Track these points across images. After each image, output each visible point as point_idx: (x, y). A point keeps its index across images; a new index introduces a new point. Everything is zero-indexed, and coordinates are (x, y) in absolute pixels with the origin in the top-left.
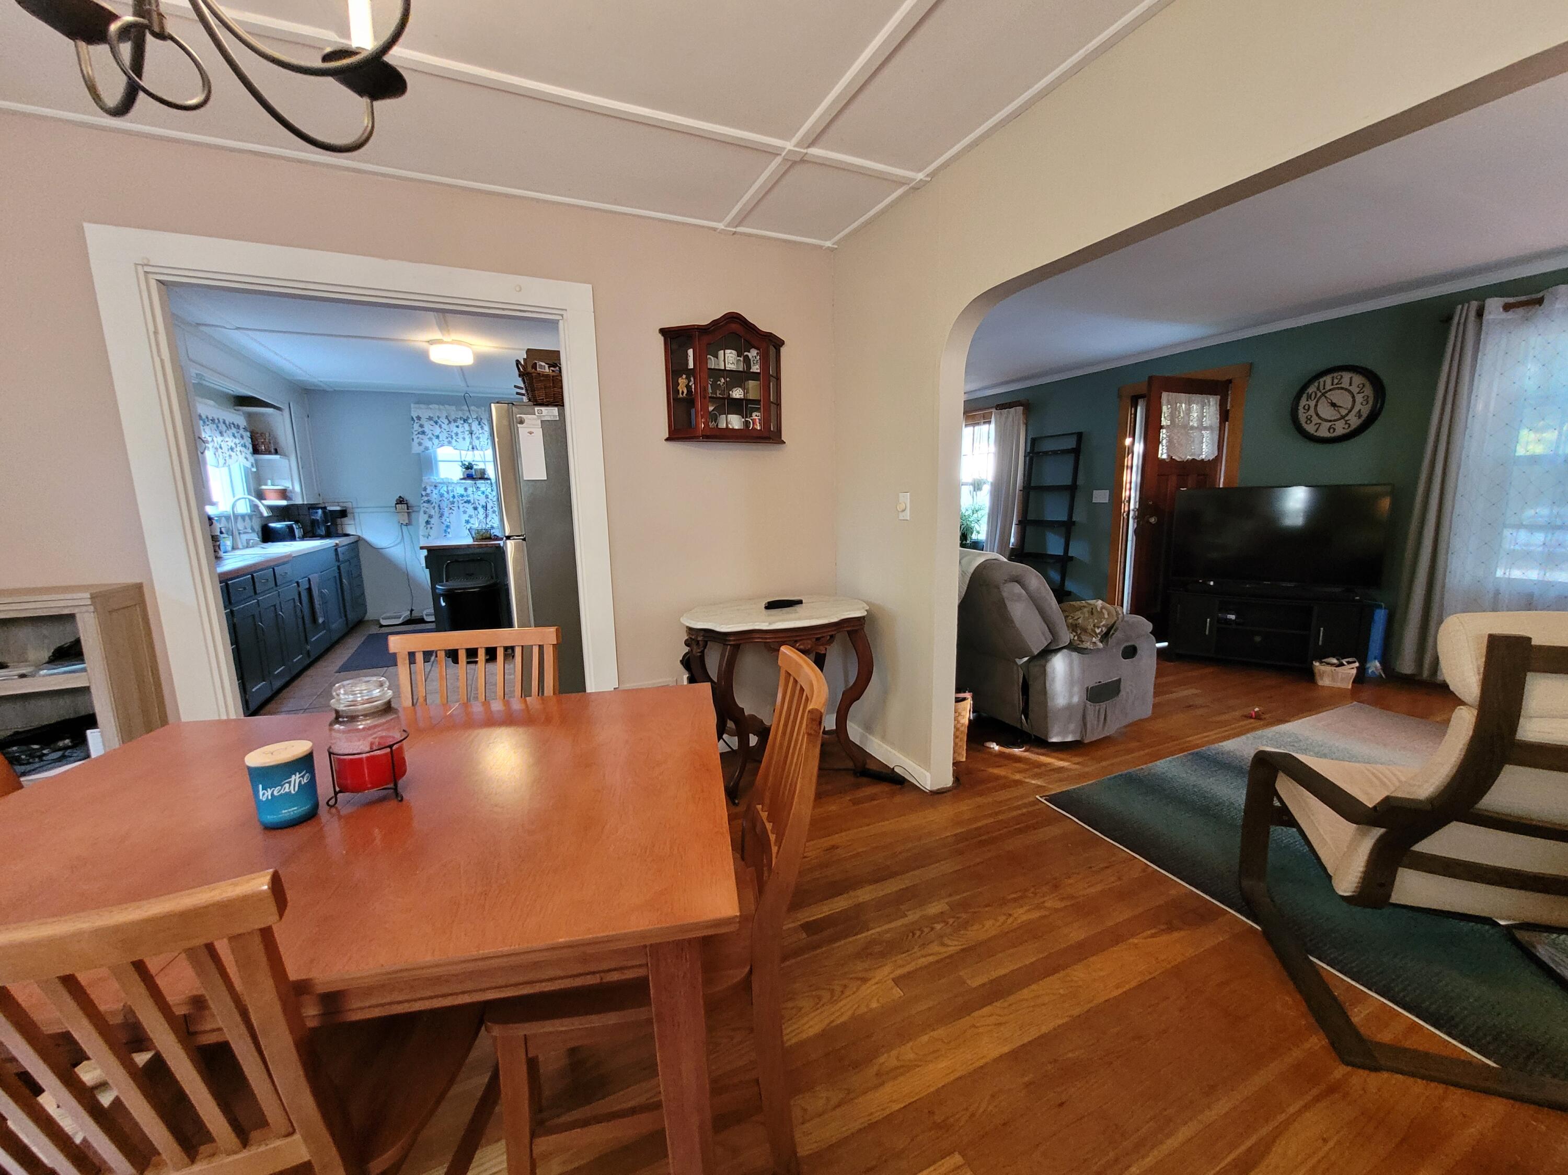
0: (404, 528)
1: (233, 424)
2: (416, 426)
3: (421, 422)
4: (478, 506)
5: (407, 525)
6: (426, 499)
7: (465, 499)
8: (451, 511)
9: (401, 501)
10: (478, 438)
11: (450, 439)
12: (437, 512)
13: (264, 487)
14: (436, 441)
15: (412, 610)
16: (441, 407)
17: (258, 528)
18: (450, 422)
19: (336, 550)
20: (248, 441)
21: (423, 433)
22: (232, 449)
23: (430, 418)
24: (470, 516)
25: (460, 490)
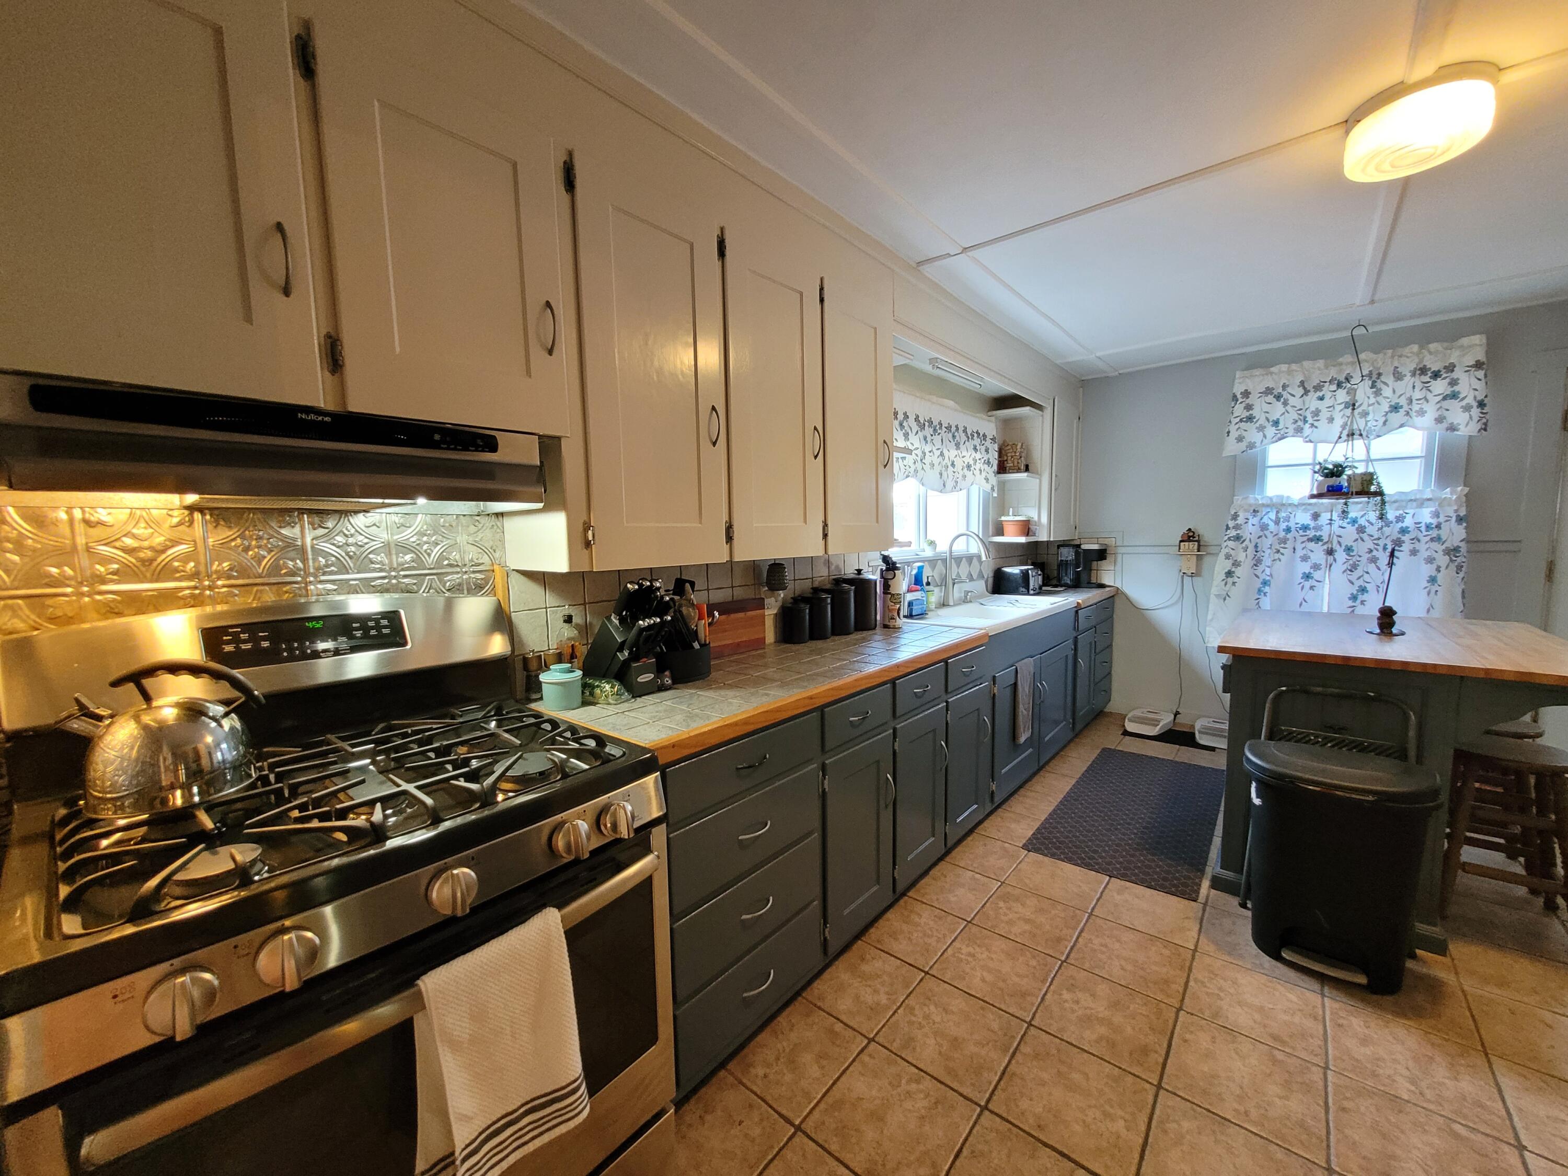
0: (1187, 580)
1: (978, 433)
2: (1239, 410)
3: (1248, 401)
4: (1335, 546)
5: (1192, 575)
6: (1233, 533)
7: (1311, 533)
8: (1277, 556)
9: (1190, 536)
10: (1365, 414)
11: (1300, 423)
12: (1251, 556)
13: (1003, 518)
14: (1271, 431)
15: (1177, 714)
16: (1294, 366)
17: (988, 573)
18: (1306, 392)
19: (1077, 612)
20: (994, 456)
21: (1250, 419)
22: (969, 467)
23: (1268, 391)
24: (1316, 567)
25: (1304, 518)
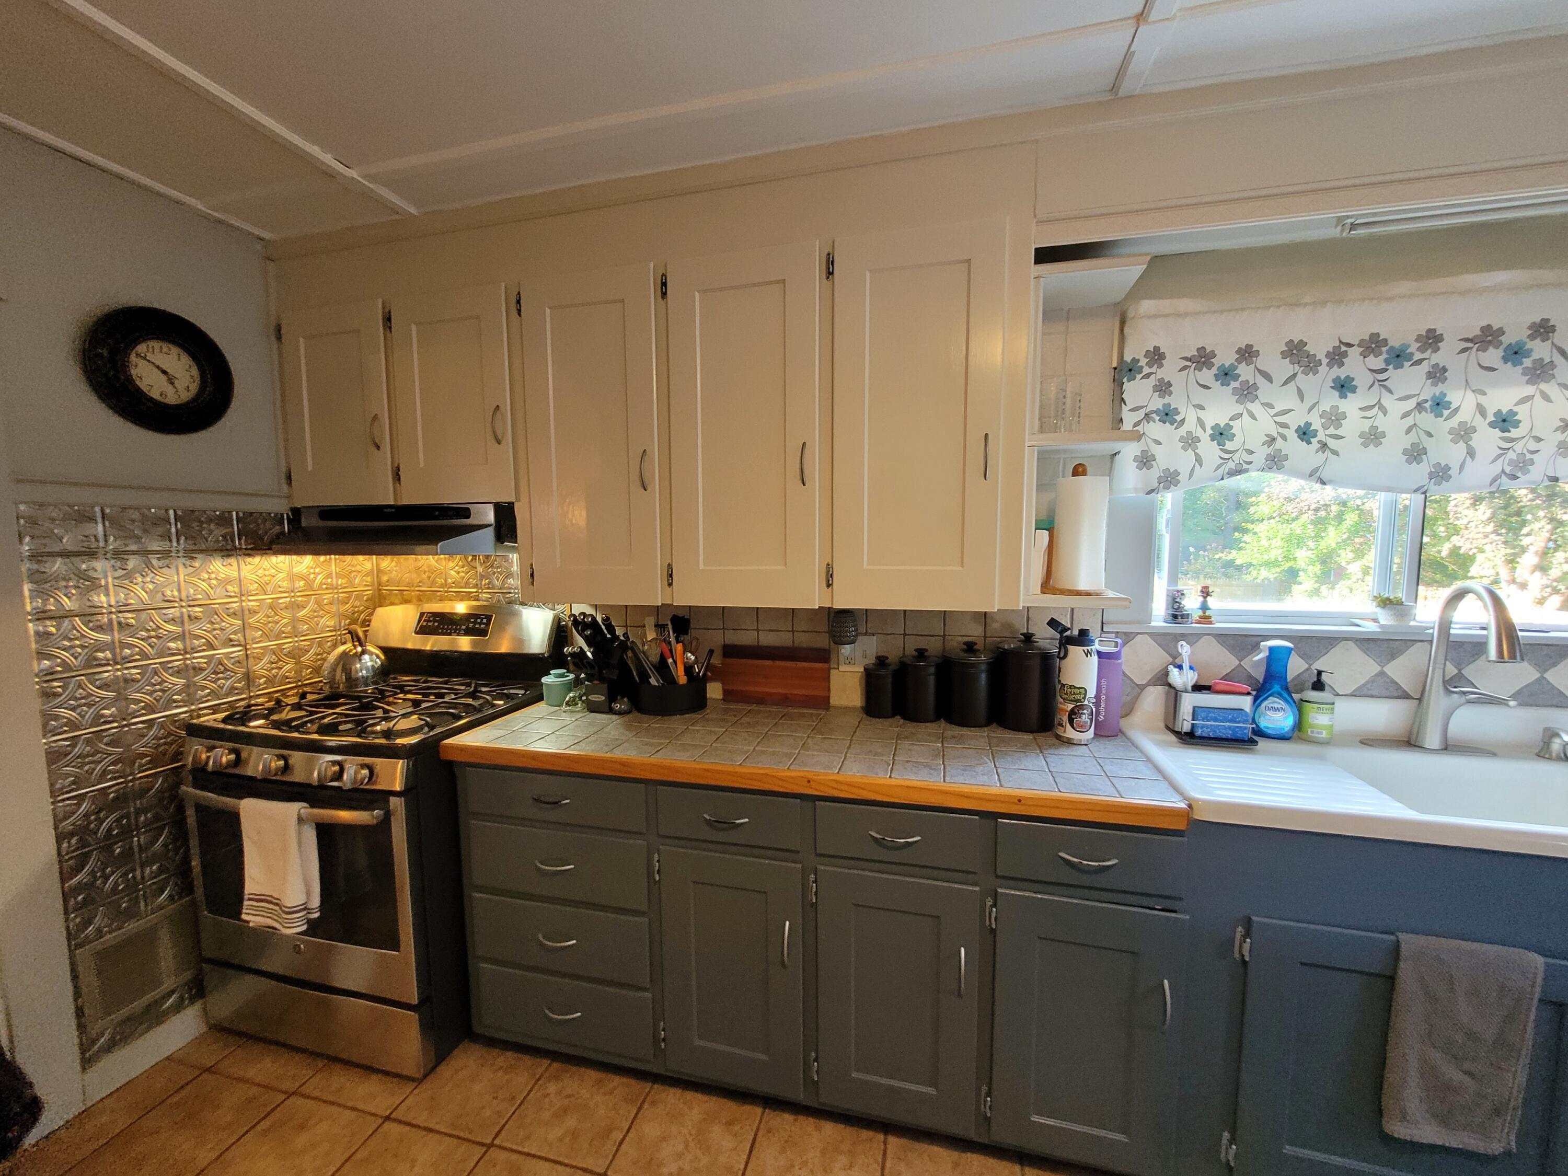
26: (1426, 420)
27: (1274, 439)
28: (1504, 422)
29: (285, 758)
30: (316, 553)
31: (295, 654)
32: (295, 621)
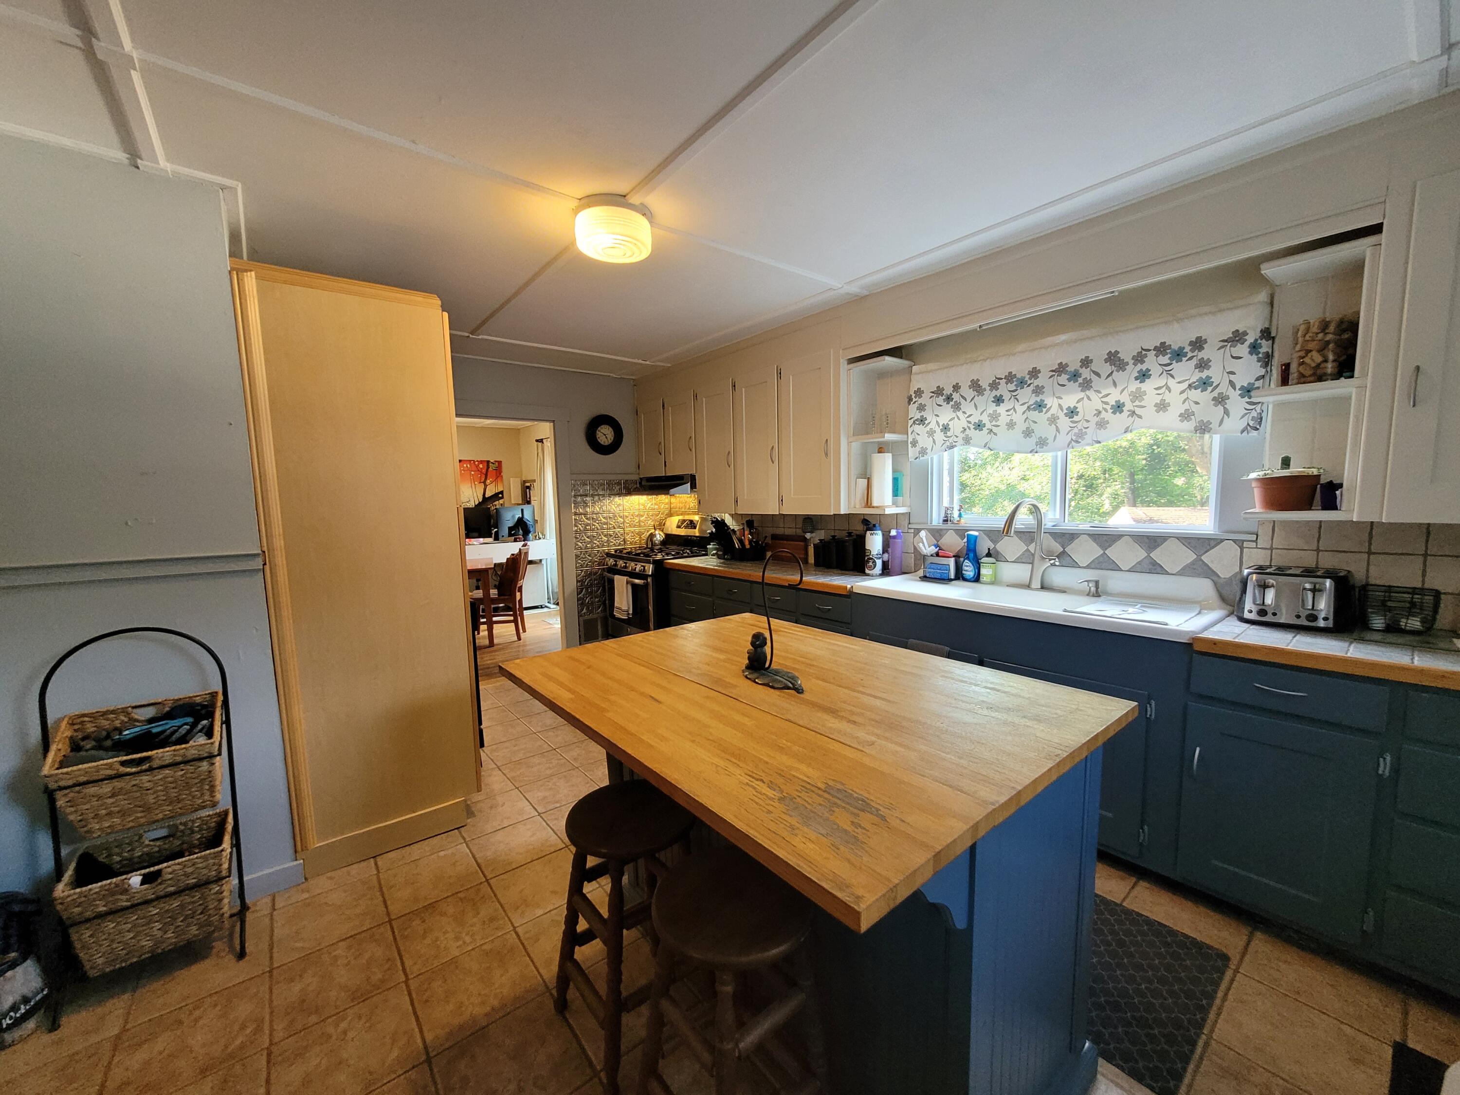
26: (1034, 415)
27: (965, 430)
28: (1072, 412)
29: (626, 563)
30: (648, 494)
31: (640, 534)
32: (640, 521)
